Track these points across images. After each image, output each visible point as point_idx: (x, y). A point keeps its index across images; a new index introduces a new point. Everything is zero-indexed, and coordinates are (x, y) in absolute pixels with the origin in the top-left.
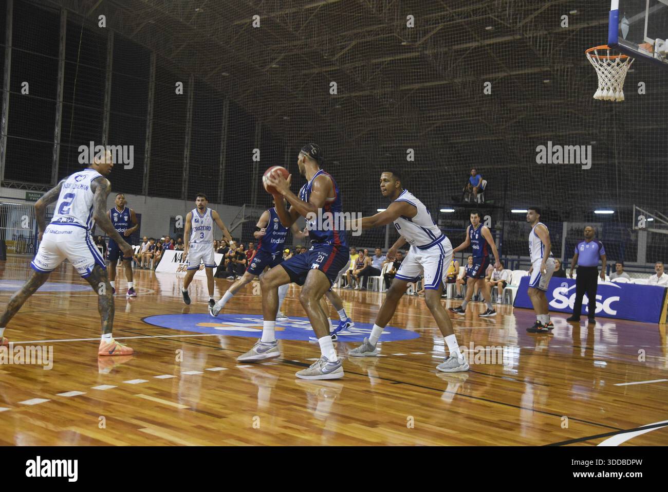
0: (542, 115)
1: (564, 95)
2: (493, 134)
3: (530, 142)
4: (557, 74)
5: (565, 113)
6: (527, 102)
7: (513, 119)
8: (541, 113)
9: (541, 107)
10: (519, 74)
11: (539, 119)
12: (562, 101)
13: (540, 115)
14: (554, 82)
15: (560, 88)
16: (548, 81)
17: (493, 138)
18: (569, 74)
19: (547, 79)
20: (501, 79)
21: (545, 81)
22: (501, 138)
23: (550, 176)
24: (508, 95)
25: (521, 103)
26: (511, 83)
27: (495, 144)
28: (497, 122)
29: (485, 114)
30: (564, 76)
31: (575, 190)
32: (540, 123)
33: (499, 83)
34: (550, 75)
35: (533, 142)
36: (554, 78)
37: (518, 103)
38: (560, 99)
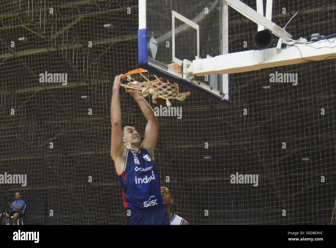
0: (81, 132)
1: (102, 113)
2: (31, 153)
3: (70, 162)
4: (94, 90)
5: (103, 131)
6: (64, 119)
7: (51, 137)
8: (79, 130)
9: (79, 124)
10: (55, 89)
11: (78, 137)
12: (100, 118)
13: (78, 132)
14: (91, 98)
15: (98, 104)
16: (85, 97)
17: (31, 158)
18: (106, 90)
19: (84, 95)
20: (37, 93)
21: (82, 97)
22: (39, 157)
23: (91, 198)
24: (45, 111)
25: (58, 120)
26: (47, 98)
27: (34, 164)
28: (34, 140)
29: (21, 132)
30: (101, 92)
31: (117, 212)
32: (78, 141)
33: (34, 98)
34: (87, 90)
35: (73, 161)
36: (90, 94)
37: (55, 120)
38: (98, 116)
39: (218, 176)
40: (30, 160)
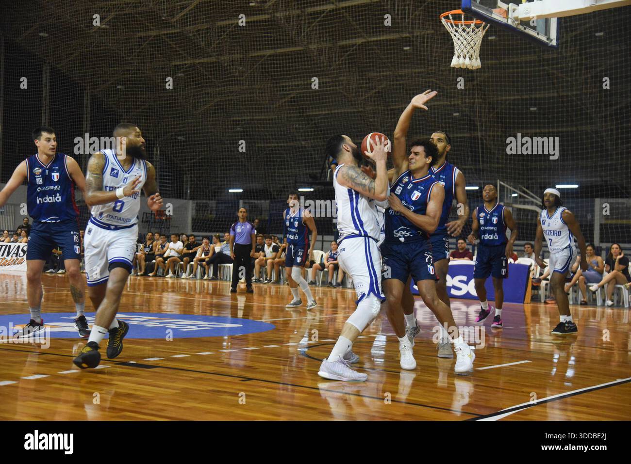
0: (403, 84)
1: (424, 64)
2: (352, 105)
3: (391, 114)
4: (417, 41)
5: (426, 82)
6: (386, 71)
7: (373, 89)
8: (401, 82)
9: (401, 76)
10: (377, 41)
11: (400, 89)
12: (423, 70)
13: (400, 85)
14: (413, 49)
15: (421, 56)
16: (408, 48)
17: (352, 111)
18: (429, 40)
19: (406, 46)
20: (359, 45)
21: (405, 48)
22: (360, 110)
24: (366, 63)
25: (380, 72)
26: (369, 50)
27: (355, 116)
28: (356, 93)
29: (342, 84)
30: (424, 43)
32: (400, 93)
33: (356, 50)
34: (410, 41)
35: (394, 114)
36: (413, 45)
37: (377, 72)
38: (421, 67)
39: (544, 128)
40: (351, 113)
